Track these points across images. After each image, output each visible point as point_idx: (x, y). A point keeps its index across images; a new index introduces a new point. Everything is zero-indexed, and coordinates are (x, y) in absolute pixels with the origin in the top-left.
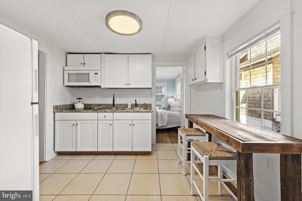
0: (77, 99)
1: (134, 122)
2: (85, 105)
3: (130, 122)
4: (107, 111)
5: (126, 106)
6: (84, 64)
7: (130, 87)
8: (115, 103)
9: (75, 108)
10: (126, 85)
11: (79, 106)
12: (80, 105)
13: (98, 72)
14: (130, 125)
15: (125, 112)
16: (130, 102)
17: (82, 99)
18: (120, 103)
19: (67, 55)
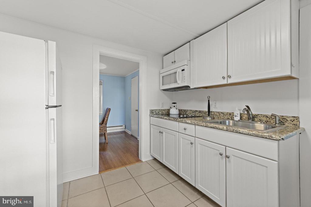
0: (172, 103)
1: (230, 152)
2: (179, 110)
3: (222, 149)
4: (187, 122)
5: (231, 116)
6: (175, 62)
7: (230, 81)
8: (210, 111)
9: (170, 113)
10: (224, 78)
11: (174, 112)
12: (174, 110)
13: (185, 67)
14: (221, 155)
15: (211, 127)
16: (237, 109)
17: (176, 103)
18: (221, 111)
19: (164, 57)
